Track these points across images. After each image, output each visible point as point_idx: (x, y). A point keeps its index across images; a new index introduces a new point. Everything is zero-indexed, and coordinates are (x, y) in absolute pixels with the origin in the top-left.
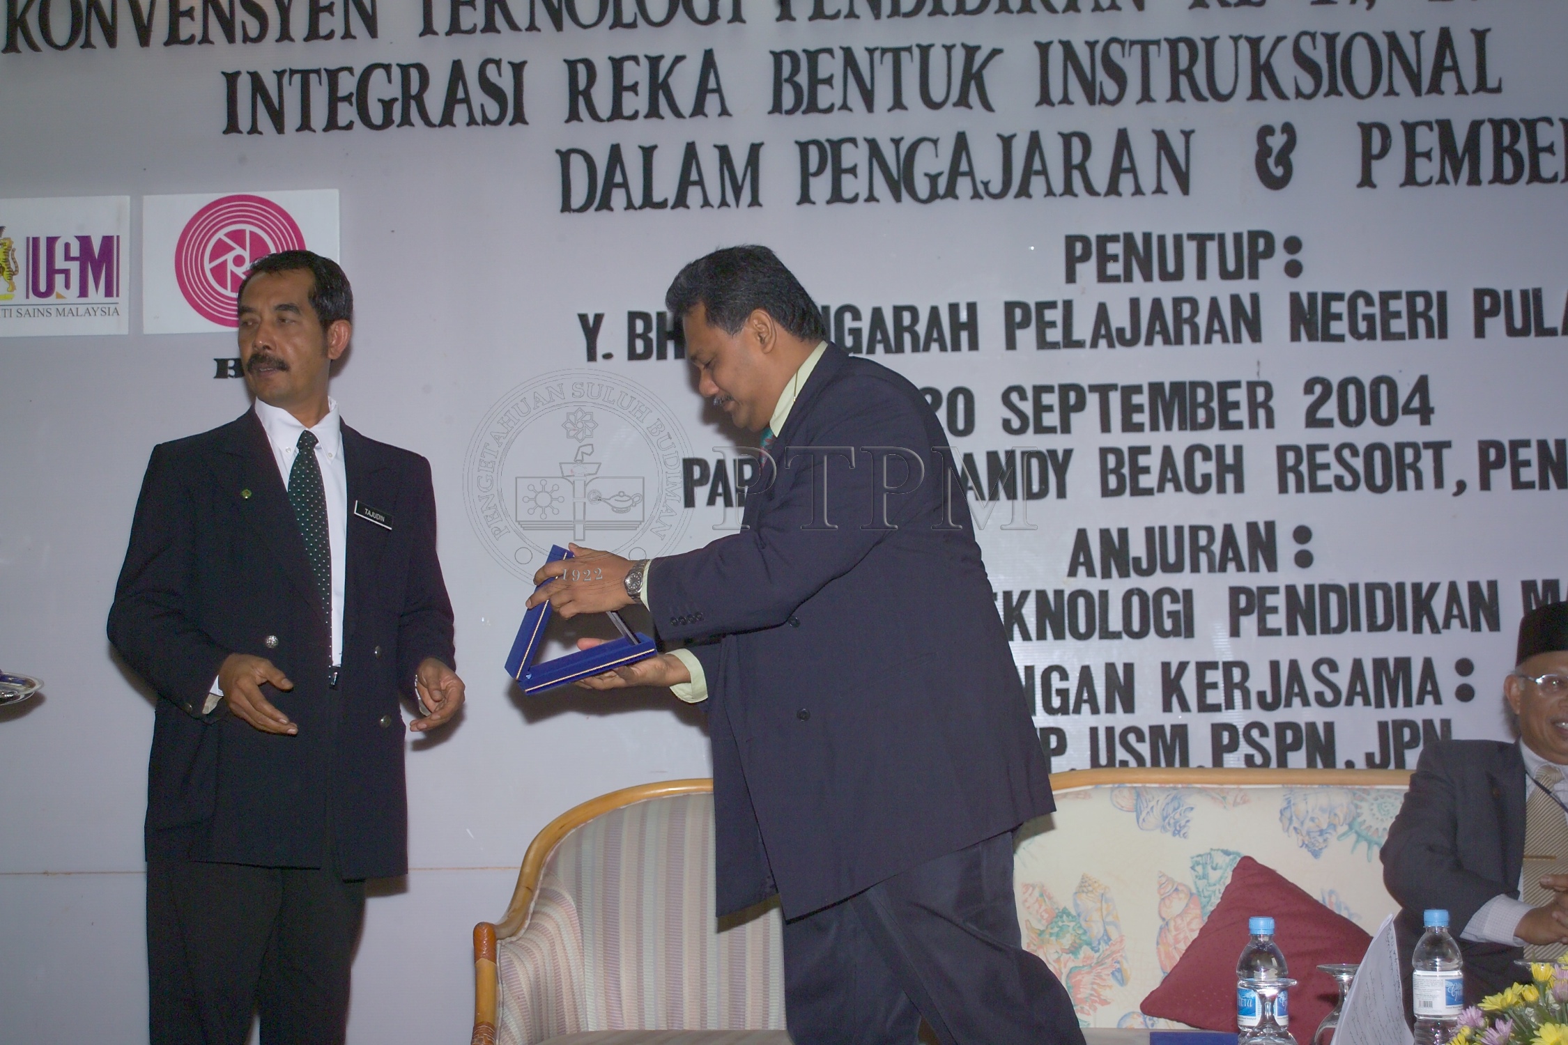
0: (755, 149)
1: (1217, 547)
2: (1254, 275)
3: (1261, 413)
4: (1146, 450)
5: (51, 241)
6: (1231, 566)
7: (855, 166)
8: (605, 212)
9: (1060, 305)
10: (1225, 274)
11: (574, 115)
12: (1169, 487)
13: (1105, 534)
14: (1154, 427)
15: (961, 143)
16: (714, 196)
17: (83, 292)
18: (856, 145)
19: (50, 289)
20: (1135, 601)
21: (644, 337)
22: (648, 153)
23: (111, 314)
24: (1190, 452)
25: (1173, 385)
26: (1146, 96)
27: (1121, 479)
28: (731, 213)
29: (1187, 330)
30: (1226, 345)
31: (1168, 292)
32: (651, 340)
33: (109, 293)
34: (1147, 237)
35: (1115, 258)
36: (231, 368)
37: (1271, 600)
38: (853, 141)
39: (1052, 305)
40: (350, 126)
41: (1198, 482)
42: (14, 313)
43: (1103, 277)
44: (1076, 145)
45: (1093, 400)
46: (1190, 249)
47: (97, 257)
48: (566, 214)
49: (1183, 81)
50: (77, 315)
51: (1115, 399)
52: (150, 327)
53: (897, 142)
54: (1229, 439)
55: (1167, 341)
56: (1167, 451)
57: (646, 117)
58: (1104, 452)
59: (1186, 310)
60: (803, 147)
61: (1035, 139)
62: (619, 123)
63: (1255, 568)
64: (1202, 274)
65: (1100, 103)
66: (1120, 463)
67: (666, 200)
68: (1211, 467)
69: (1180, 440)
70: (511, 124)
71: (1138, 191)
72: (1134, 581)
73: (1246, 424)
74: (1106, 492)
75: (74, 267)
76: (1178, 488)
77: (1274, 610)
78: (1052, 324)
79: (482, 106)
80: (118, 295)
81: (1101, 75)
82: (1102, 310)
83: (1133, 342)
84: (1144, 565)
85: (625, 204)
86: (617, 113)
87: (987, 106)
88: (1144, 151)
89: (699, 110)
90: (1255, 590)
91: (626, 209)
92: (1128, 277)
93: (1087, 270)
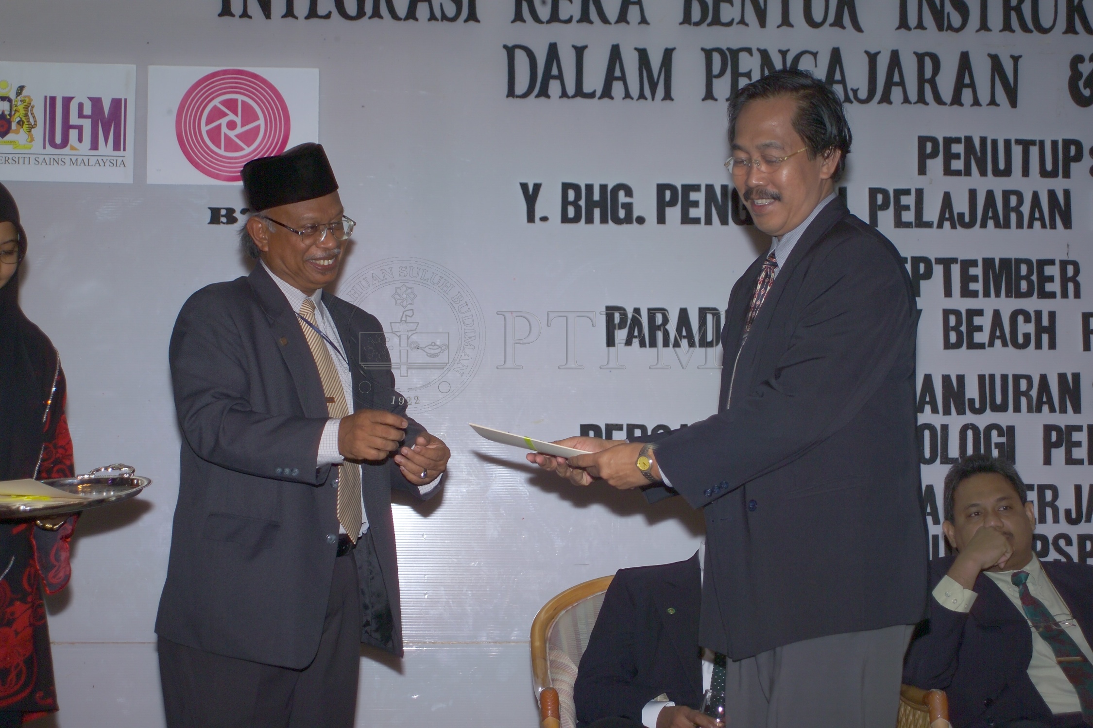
0: (668, 53)
1: (1034, 393)
2: (1067, 175)
3: (1071, 286)
4: (980, 313)
5: (67, 101)
6: (1045, 408)
7: (750, 71)
8: (543, 99)
9: (913, 192)
10: (1044, 173)
11: (518, 17)
12: (998, 342)
13: (946, 379)
14: (987, 294)
15: (836, 57)
16: (634, 91)
17: (95, 146)
18: (751, 54)
19: (65, 142)
20: (970, 433)
21: (575, 203)
22: (580, 51)
23: (118, 165)
24: (1014, 316)
25: (1001, 260)
26: (984, 26)
27: (960, 335)
28: (647, 105)
29: (1013, 217)
30: (1044, 230)
31: (999, 185)
32: (580, 207)
33: (117, 147)
34: (983, 140)
35: (957, 156)
36: (223, 216)
37: (1076, 436)
38: (749, 51)
39: (907, 192)
40: (328, 16)
41: (1021, 340)
42: (32, 161)
43: (948, 171)
44: (928, 63)
45: (938, 270)
46: (1017, 152)
47: (106, 116)
48: (511, 99)
49: (1013, 15)
50: (89, 165)
51: (956, 270)
52: (153, 178)
53: (784, 53)
54: (1045, 306)
55: (997, 225)
56: (997, 314)
57: (579, 21)
58: (947, 313)
59: (1013, 201)
60: (708, 53)
61: (895, 57)
62: (555, 25)
63: (1063, 410)
64: (1026, 172)
65: (947, 30)
66: (959, 323)
67: (595, 91)
68: (1031, 328)
69: (1007, 305)
70: (466, 21)
71: (976, 103)
72: (970, 418)
73: (1059, 294)
74: (948, 345)
75: (87, 124)
76: (1005, 344)
77: (1078, 444)
78: (907, 208)
79: (441, 5)
80: (124, 150)
81: (948, 8)
82: (947, 197)
83: (971, 225)
84: (977, 405)
85: (560, 93)
86: (554, 17)
87: (858, 28)
88: (982, 71)
89: (622, 18)
90: (1063, 428)
91: (560, 97)
92: (968, 172)
93: (936, 165)
